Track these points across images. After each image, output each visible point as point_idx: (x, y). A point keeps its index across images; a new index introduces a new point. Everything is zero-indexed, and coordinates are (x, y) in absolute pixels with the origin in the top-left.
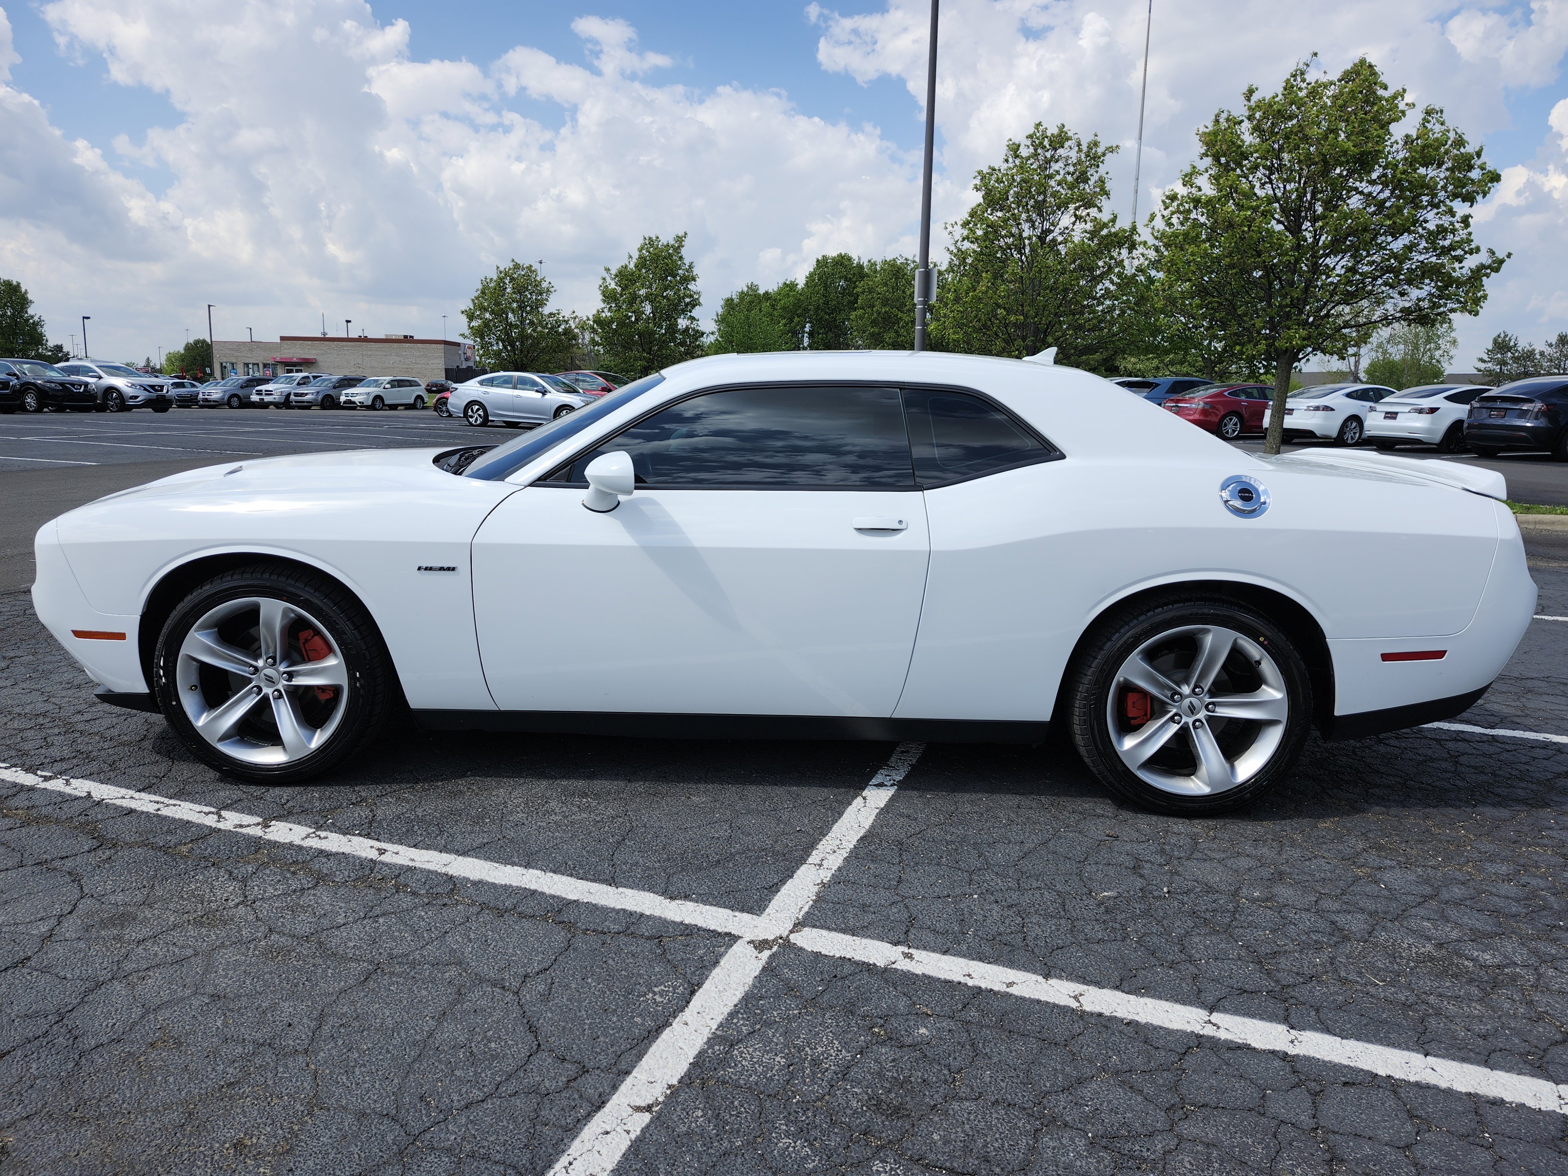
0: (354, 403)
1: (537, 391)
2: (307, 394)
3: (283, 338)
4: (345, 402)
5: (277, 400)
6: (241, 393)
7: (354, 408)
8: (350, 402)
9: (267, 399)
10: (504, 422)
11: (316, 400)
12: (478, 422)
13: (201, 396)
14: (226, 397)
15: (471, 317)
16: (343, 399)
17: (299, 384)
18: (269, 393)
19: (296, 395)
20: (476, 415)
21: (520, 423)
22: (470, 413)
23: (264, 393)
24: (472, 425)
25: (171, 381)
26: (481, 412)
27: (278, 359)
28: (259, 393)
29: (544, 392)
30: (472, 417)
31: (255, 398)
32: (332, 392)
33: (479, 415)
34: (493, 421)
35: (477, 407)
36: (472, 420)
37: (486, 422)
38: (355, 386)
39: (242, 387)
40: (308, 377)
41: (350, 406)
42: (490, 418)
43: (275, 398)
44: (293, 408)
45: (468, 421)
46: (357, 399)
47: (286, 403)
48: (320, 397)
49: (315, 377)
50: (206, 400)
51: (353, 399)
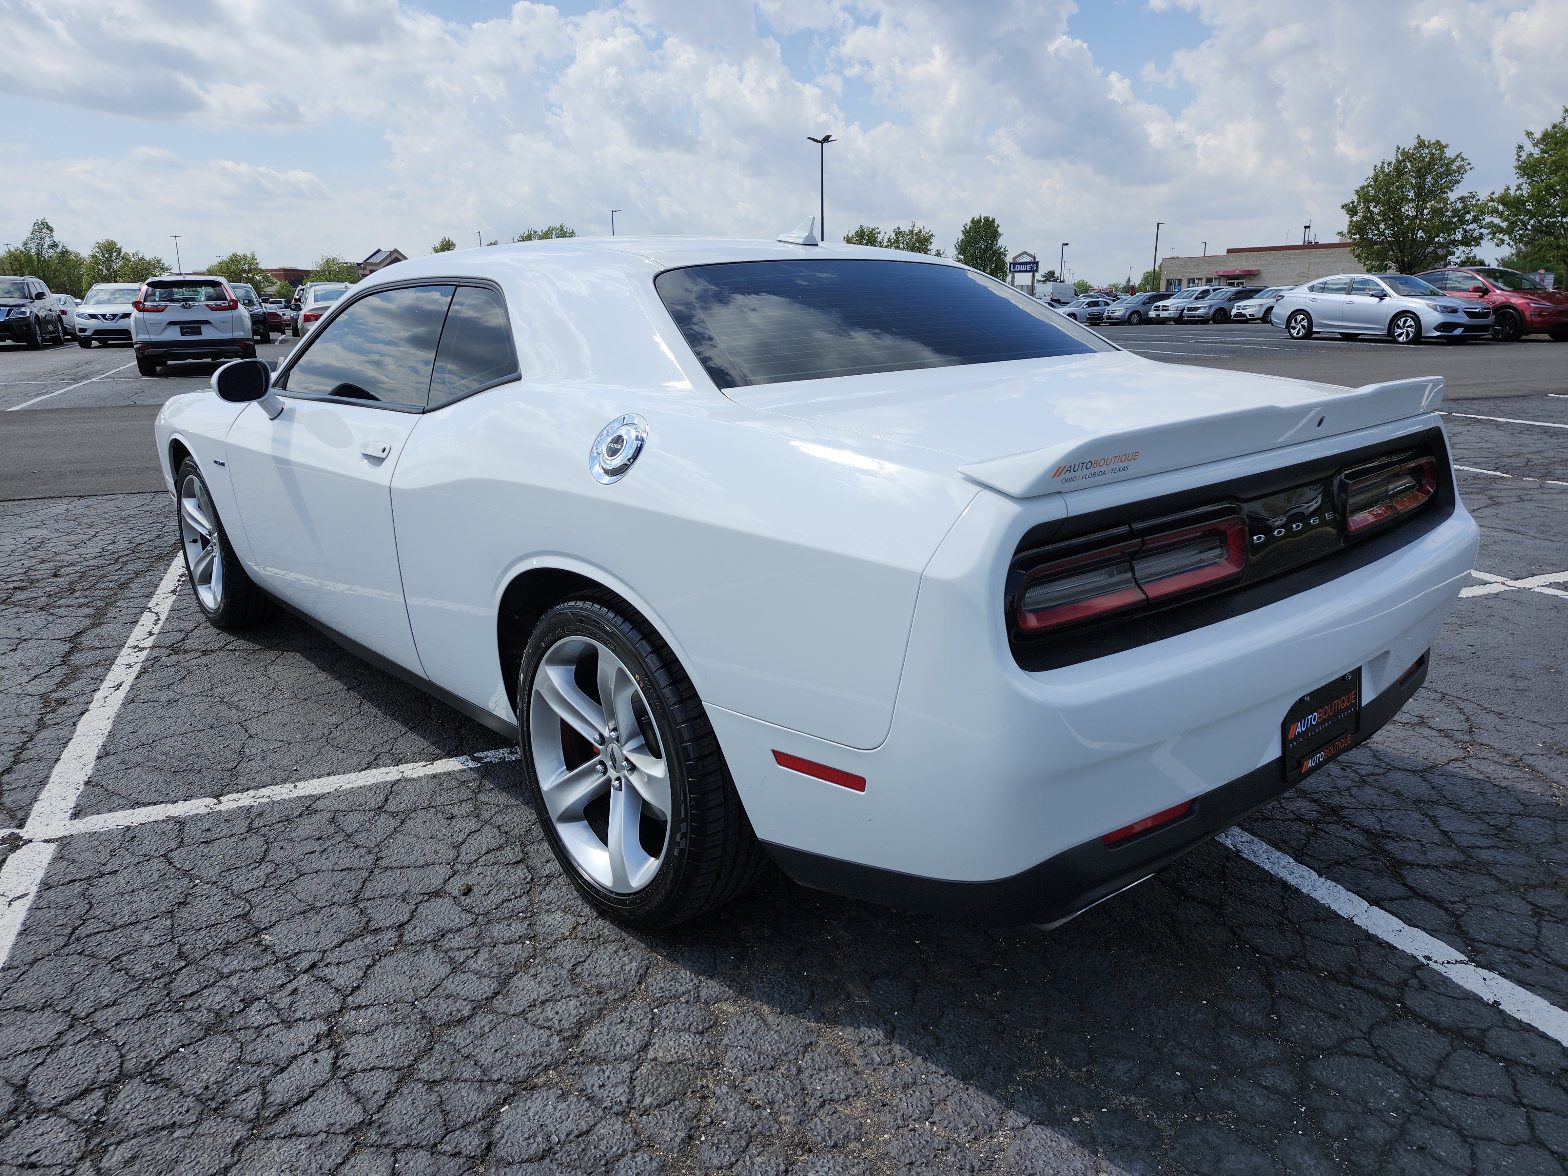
0: (1245, 316)
1: (1372, 295)
2: (1199, 308)
3: (1229, 251)
4: (1235, 316)
5: (1172, 315)
6: (1141, 309)
7: (1246, 321)
8: (1240, 315)
9: (1163, 314)
10: (1340, 333)
11: (1207, 314)
12: (1301, 334)
13: (1106, 314)
14: (1128, 314)
15: (1351, 210)
16: (1234, 311)
17: (1197, 298)
18: (1165, 308)
19: (1190, 309)
20: (1299, 326)
21: (1360, 334)
22: (1293, 324)
23: (1161, 308)
24: (1293, 338)
25: (1087, 301)
26: (1305, 323)
27: (1221, 273)
28: (1157, 309)
29: (1382, 296)
30: (1294, 328)
31: (1152, 314)
32: (1226, 306)
33: (1303, 326)
34: (1319, 333)
35: (1302, 316)
36: (1294, 332)
37: (1309, 334)
38: (1251, 297)
39: (1144, 304)
40: (1208, 291)
41: (1242, 319)
42: (1314, 330)
43: (1171, 313)
44: (1186, 323)
45: (1290, 332)
46: (1247, 312)
47: (1179, 320)
48: (1212, 311)
49: (1214, 290)
50: (1109, 318)
51: (1243, 312)
